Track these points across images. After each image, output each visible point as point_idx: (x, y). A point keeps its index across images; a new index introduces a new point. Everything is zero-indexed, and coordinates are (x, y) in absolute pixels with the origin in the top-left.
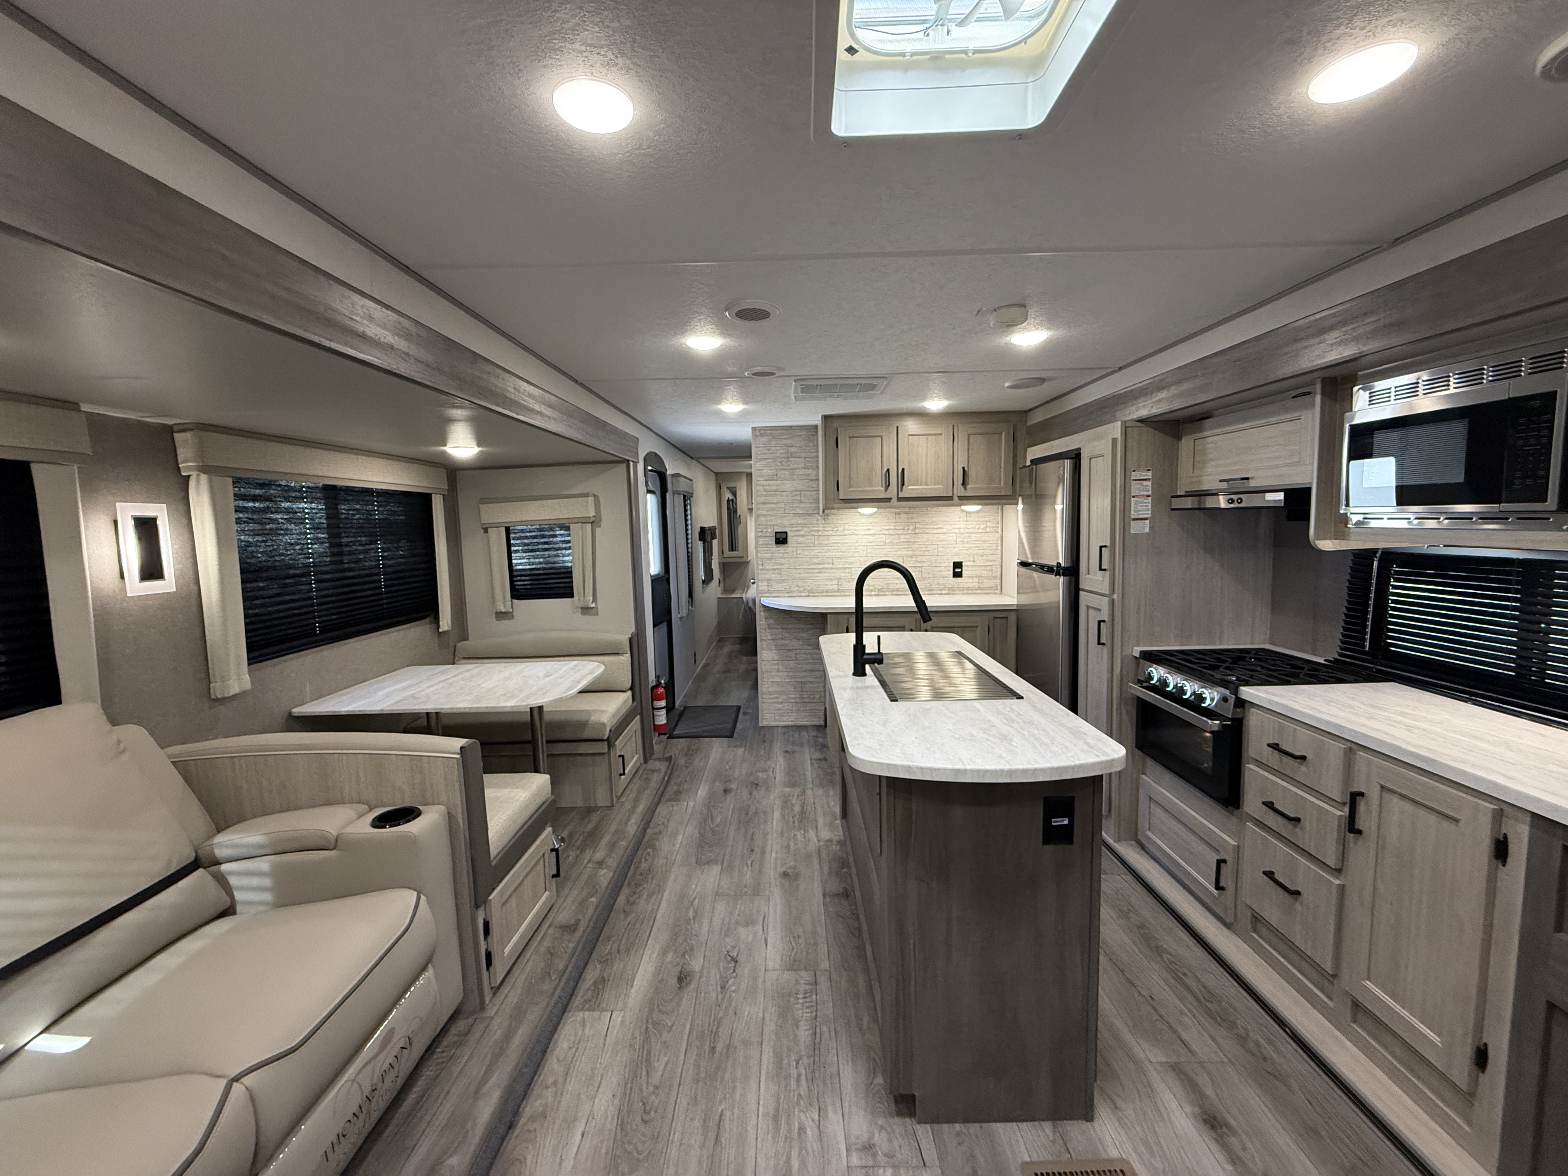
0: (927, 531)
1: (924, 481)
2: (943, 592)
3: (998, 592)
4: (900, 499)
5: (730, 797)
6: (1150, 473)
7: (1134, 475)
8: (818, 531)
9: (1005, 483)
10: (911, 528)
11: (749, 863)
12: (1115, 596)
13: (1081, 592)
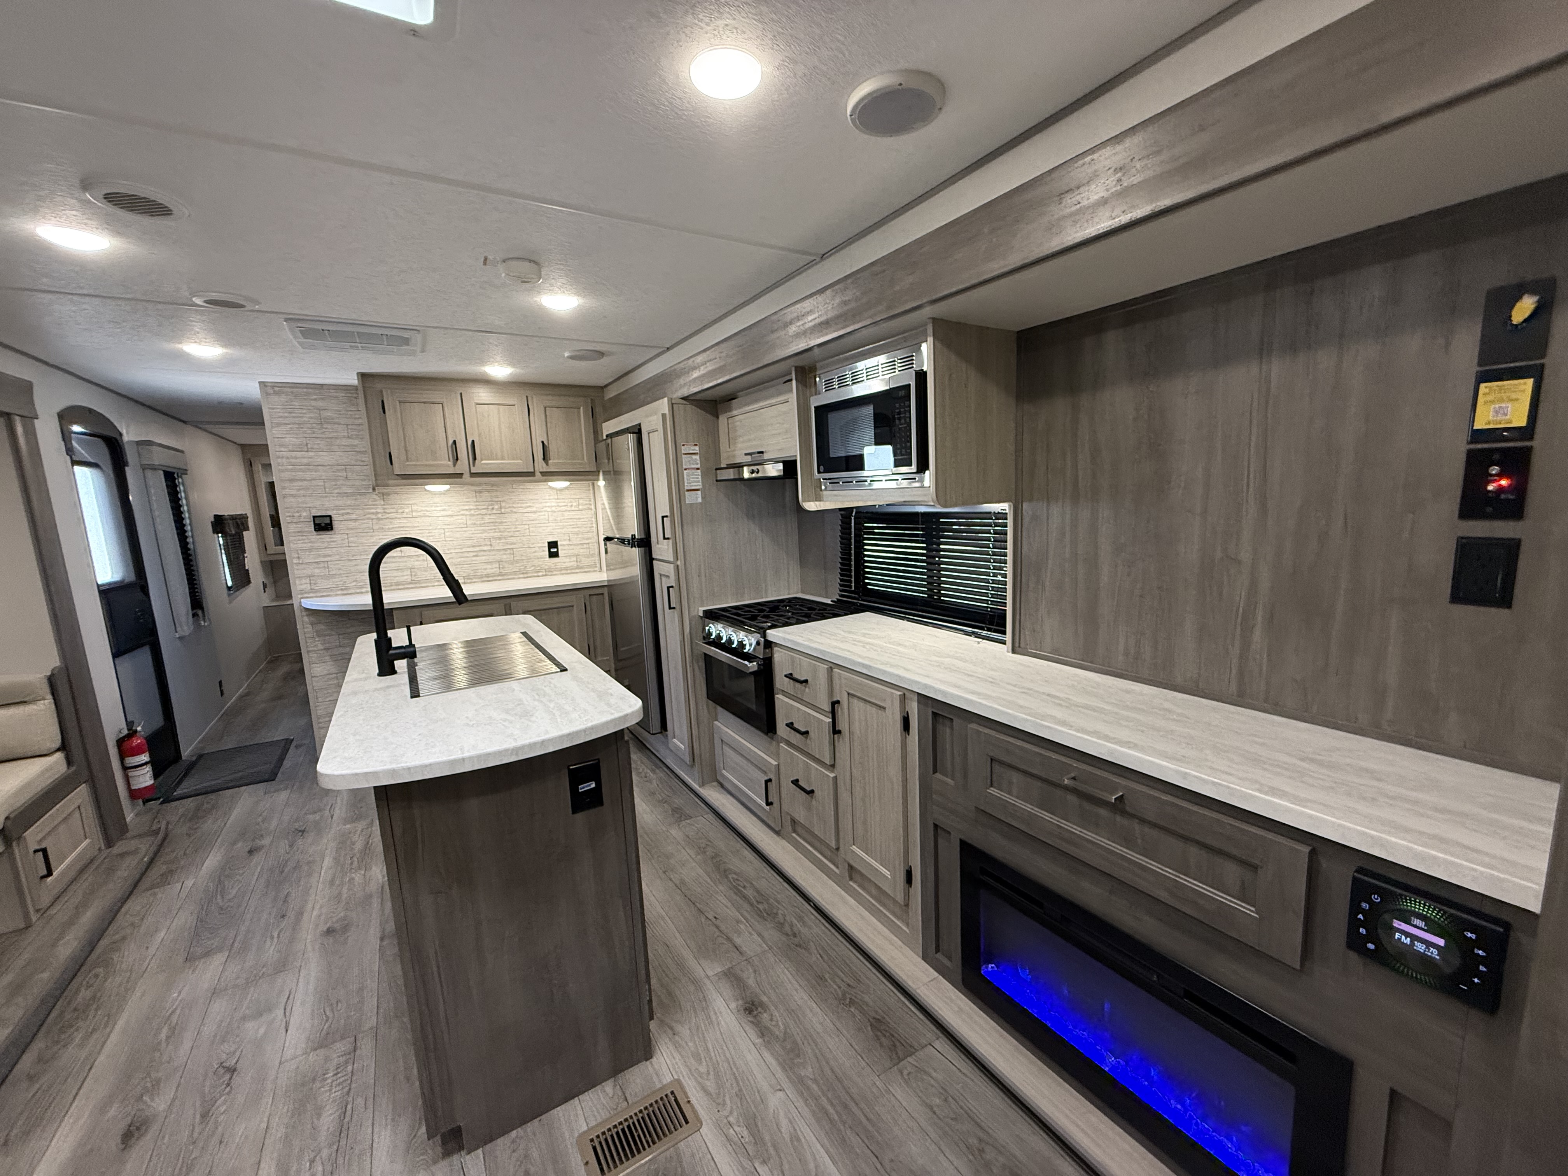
0: (514, 510)
1: (499, 454)
2: (540, 574)
3: (598, 569)
4: (473, 475)
5: (257, 858)
6: (697, 448)
7: (684, 450)
8: (377, 513)
9: (588, 459)
10: (496, 507)
11: (275, 934)
12: (679, 563)
13: (654, 562)
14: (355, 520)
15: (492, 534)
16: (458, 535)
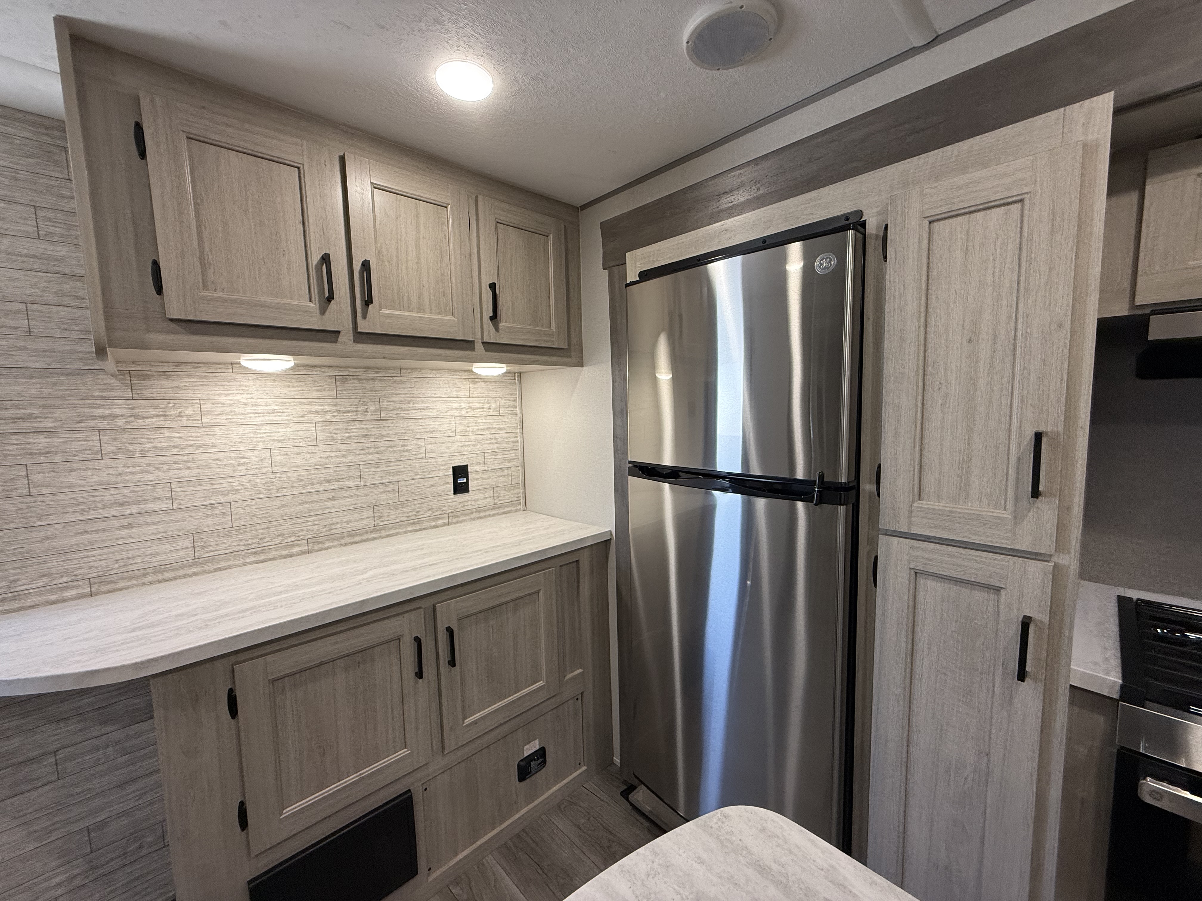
0: (403, 414)
1: (415, 299)
2: (440, 522)
3: (521, 507)
4: (360, 337)
8: (114, 417)
9: (558, 327)
10: (372, 408)
13: (883, 540)
14: (52, 432)
15: (363, 457)
16: (298, 460)
